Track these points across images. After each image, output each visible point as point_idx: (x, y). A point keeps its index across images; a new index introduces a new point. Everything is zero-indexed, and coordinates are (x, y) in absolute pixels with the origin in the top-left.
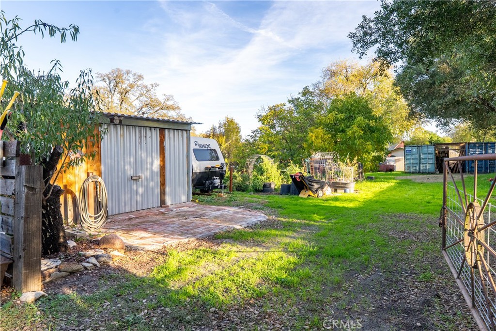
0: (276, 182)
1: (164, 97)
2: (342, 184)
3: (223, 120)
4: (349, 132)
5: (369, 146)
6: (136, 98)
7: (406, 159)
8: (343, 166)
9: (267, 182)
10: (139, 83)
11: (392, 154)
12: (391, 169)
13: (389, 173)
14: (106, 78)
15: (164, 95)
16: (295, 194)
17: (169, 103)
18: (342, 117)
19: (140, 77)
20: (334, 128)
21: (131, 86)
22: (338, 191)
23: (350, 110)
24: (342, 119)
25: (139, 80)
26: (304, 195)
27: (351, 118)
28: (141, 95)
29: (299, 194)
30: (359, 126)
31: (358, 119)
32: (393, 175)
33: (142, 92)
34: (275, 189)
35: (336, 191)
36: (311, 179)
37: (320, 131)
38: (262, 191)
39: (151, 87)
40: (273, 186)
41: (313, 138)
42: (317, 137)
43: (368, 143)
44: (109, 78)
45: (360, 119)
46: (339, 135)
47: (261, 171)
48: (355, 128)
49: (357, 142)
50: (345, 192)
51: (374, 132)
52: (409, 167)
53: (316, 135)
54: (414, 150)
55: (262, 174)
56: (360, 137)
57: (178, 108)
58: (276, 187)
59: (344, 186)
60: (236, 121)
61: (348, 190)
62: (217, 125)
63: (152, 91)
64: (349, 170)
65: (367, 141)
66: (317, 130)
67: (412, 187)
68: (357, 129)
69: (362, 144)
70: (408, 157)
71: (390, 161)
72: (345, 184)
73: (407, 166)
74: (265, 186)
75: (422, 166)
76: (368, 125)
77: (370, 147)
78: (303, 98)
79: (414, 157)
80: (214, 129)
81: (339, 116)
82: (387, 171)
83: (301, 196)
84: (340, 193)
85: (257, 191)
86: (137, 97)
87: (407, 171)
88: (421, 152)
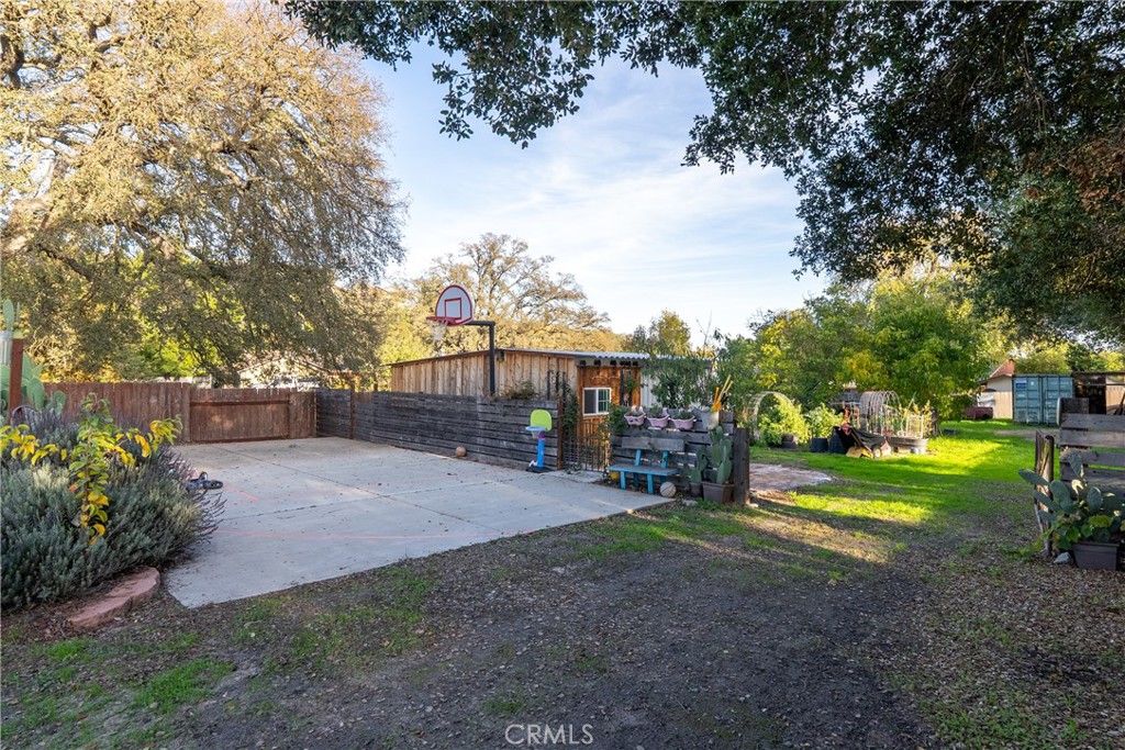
0: (800, 433)
1: (559, 278)
2: (908, 440)
3: (658, 317)
4: (914, 361)
5: (949, 382)
6: (515, 280)
7: (1015, 399)
8: (908, 416)
9: (787, 432)
10: (522, 255)
11: (989, 387)
12: (986, 415)
13: (983, 422)
14: (474, 250)
15: (560, 274)
16: (838, 452)
17: (568, 288)
18: (904, 336)
19: (523, 247)
20: (889, 353)
21: (509, 261)
22: (900, 450)
23: (916, 326)
24: (904, 339)
25: (521, 250)
26: (853, 454)
27: (918, 336)
28: (525, 275)
29: (845, 452)
30: (933, 351)
31: (931, 340)
32: (990, 426)
33: (526, 271)
34: (799, 444)
35: (896, 450)
36: (862, 432)
37: (865, 356)
38: (778, 446)
39: (540, 262)
40: (796, 439)
41: (854, 367)
42: (860, 366)
43: (947, 378)
44: (478, 250)
45: (934, 340)
46: (896, 364)
47: (777, 417)
48: (925, 354)
49: (929, 375)
50: (912, 452)
51: (957, 359)
52: (1022, 413)
53: (858, 362)
54: (1032, 383)
55: (778, 421)
56: (934, 369)
57: (583, 296)
58: (801, 441)
59: (910, 444)
60: (681, 318)
61: (917, 450)
62: (647, 326)
63: (542, 270)
64: (916, 421)
65: (945, 374)
66: (861, 354)
67: (1022, 449)
68: (928, 355)
69: (936, 380)
70: (1020, 396)
71: (984, 399)
72: (913, 441)
73: (1017, 411)
74: (784, 438)
75: (1047, 412)
76: (947, 347)
77: (950, 384)
78: (829, 298)
79: (1032, 395)
80: (640, 331)
81: (898, 334)
82: (977, 419)
83: (848, 455)
84: (904, 454)
85: (772, 445)
86: (518, 278)
87: (1017, 419)
88: (1045, 385)
